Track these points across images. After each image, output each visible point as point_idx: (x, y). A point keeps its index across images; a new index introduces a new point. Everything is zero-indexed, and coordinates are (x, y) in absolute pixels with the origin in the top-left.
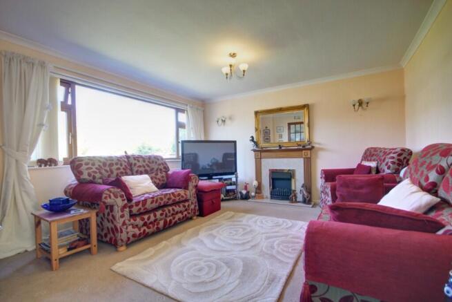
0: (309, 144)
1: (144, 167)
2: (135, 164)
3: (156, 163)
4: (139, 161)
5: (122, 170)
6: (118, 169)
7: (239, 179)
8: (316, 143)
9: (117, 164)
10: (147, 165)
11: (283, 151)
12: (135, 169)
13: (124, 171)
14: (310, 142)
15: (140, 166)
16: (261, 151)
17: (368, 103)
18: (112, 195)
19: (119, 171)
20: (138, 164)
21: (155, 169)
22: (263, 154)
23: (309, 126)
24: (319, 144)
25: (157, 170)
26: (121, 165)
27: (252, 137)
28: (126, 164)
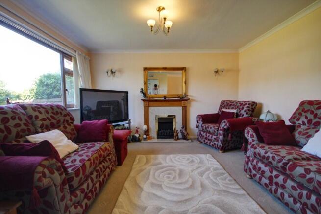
0: (186, 97)
1: (49, 120)
2: (37, 117)
3: (61, 113)
4: (40, 112)
5: (23, 127)
6: (17, 125)
7: (131, 124)
8: (190, 96)
9: (13, 118)
10: (51, 116)
11: (166, 101)
12: (39, 123)
13: (26, 128)
14: (186, 95)
15: (44, 119)
16: (150, 101)
17: (222, 72)
18: (46, 171)
19: (19, 129)
20: (41, 116)
21: (62, 121)
22: (151, 103)
23: (186, 83)
24: (192, 97)
25: (64, 122)
26: (20, 119)
27: (142, 89)
28: (26, 117)
